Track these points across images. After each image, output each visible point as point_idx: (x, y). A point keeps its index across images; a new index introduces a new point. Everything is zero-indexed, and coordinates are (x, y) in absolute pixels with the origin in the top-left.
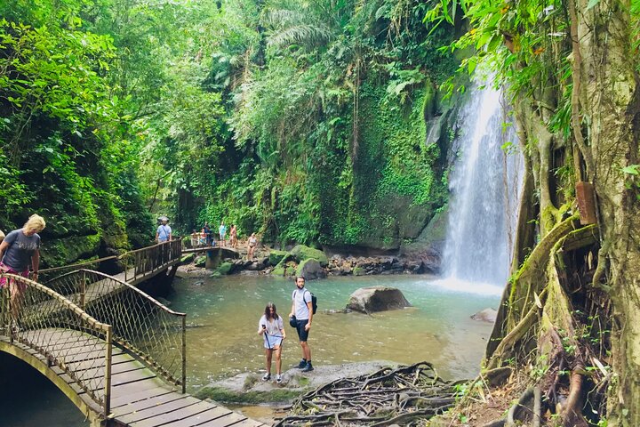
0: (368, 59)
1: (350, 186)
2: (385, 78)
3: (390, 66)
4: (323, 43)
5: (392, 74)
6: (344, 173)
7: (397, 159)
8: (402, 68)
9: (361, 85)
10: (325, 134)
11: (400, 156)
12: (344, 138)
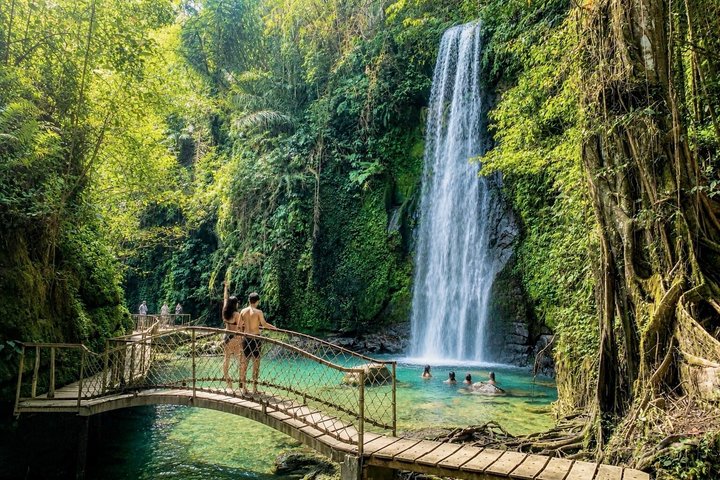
0: (331, 149)
1: (309, 269)
2: (346, 168)
3: (352, 157)
4: (289, 129)
5: (354, 165)
6: (303, 256)
7: (355, 244)
8: (364, 159)
9: (322, 172)
10: (285, 217)
11: (358, 242)
12: (304, 222)
